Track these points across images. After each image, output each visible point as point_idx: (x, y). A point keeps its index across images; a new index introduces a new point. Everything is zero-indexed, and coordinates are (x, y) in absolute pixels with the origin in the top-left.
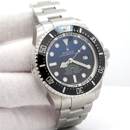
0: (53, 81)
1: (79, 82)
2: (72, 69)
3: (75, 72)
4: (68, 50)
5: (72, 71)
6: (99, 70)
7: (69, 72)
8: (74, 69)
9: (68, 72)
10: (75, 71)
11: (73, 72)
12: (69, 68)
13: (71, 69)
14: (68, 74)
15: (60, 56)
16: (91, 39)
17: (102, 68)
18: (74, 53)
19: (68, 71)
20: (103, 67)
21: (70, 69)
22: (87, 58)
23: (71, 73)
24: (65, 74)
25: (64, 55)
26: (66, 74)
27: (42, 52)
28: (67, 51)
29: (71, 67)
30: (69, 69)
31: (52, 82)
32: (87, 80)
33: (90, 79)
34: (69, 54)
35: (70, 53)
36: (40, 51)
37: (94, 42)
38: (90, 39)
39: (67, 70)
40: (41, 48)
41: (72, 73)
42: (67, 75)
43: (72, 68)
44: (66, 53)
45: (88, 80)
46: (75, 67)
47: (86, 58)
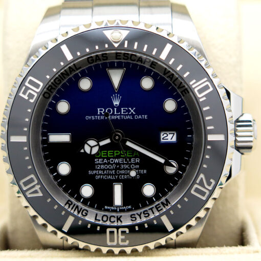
0: (39, 191)
1: (130, 207)
2: (117, 164)
3: (124, 174)
4: (116, 103)
5: (116, 169)
6: (196, 186)
7: (104, 170)
8: (124, 164)
9: (101, 170)
10: (123, 172)
11: (116, 174)
12: (108, 159)
13: (112, 164)
14: (101, 175)
15: (88, 118)
16: (193, 86)
17: (209, 184)
18: (133, 117)
19: (102, 166)
20: (212, 180)
21: (109, 163)
22: (174, 139)
23: (110, 175)
24: (90, 172)
25: (102, 118)
26: (96, 174)
27: (26, 97)
28: (113, 107)
29: (114, 158)
30: (105, 161)
31: (36, 192)
32: (151, 209)
33: (162, 207)
34: (118, 117)
35: (121, 115)
36: (21, 94)
37: (199, 96)
38: (191, 83)
39: (99, 164)
40: (27, 84)
41: (112, 175)
42: (98, 177)
43: (116, 161)
44: (109, 111)
45: (157, 209)
46: (126, 158)
47: (169, 137)
